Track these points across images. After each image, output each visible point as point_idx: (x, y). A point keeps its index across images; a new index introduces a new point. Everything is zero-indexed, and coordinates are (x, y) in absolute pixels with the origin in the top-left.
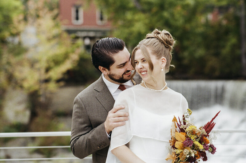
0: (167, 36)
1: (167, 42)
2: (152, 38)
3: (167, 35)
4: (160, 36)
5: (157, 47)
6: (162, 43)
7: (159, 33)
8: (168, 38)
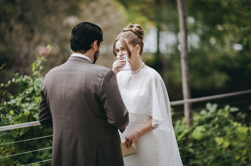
1: (139, 33)
2: (127, 31)
3: (139, 28)
4: (134, 28)
6: (136, 34)
7: (132, 27)
8: (140, 29)
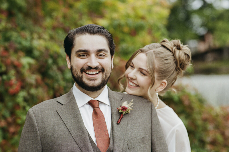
0: (185, 57)
1: (181, 65)
2: (168, 49)
3: (187, 56)
4: (179, 53)
5: (167, 65)
6: (176, 63)
7: (179, 48)
8: (186, 60)
